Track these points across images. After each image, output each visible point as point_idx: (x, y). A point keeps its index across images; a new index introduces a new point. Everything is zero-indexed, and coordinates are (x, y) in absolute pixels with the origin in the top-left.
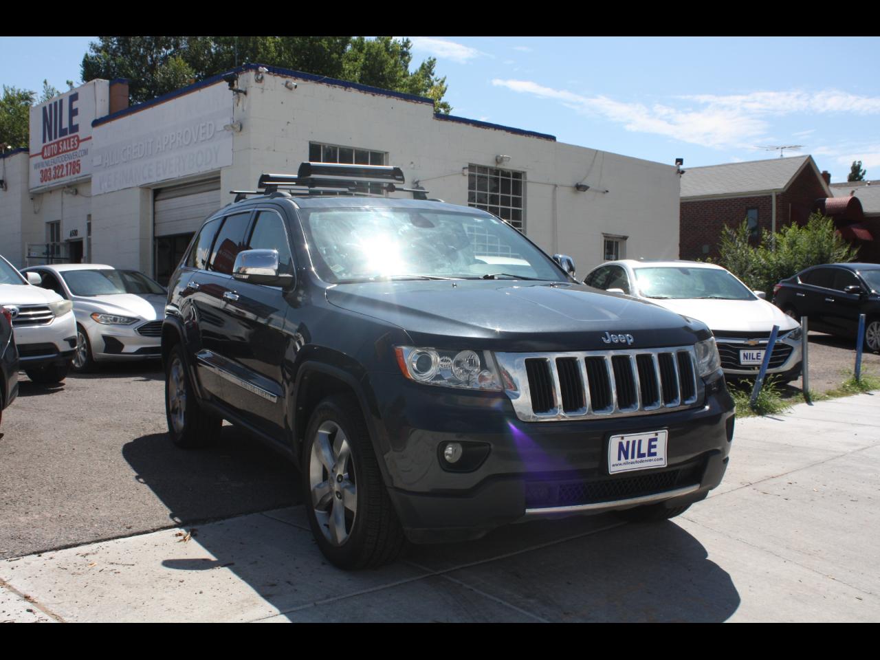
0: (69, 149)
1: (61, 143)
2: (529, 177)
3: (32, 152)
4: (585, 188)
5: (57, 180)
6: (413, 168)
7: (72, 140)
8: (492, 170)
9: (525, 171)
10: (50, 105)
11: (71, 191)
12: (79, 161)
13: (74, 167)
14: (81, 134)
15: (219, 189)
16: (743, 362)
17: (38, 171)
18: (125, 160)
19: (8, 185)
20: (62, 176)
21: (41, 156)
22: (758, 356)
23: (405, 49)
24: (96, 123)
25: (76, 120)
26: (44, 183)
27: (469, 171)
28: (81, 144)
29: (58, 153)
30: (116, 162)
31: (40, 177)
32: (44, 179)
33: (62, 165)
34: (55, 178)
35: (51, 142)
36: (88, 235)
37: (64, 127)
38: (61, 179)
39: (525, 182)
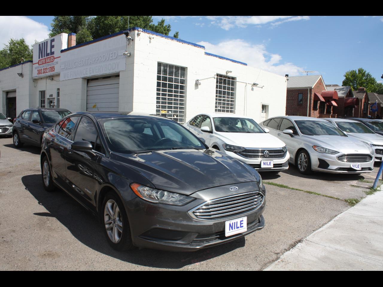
0: (50, 61)
1: (47, 59)
3: (34, 63)
4: (257, 85)
5: (45, 74)
6: (197, 74)
7: (51, 58)
8: (224, 76)
9: (236, 77)
10: (42, 44)
12: (54, 66)
13: (52, 69)
14: (55, 55)
17: (37, 70)
18: (75, 67)
19: (24, 76)
20: (47, 72)
21: (38, 64)
24: (62, 51)
25: (53, 50)
26: (39, 75)
27: (217, 76)
28: (55, 60)
29: (45, 63)
30: (71, 67)
31: (37, 72)
32: (39, 73)
33: (47, 68)
34: (43, 73)
35: (42, 58)
36: (58, 97)
37: (48, 53)
38: (46, 74)
39: (236, 82)
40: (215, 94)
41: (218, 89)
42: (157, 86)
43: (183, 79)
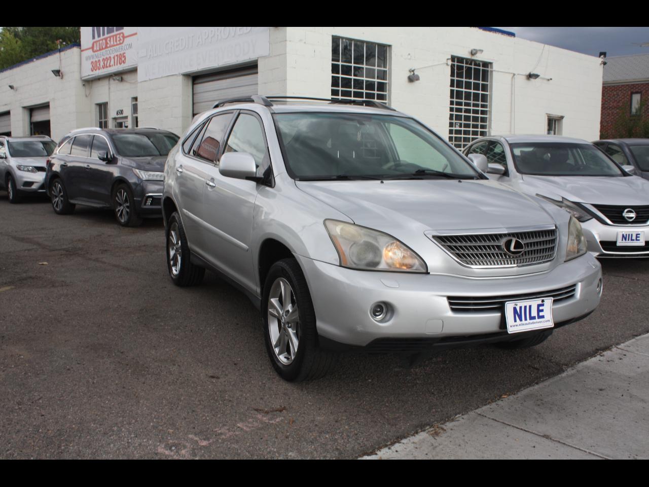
0: (115, 43)
1: (109, 39)
2: (495, 67)
3: (83, 47)
4: (536, 76)
5: (105, 69)
6: (410, 59)
7: (118, 36)
8: (467, 61)
9: (492, 61)
11: (118, 78)
12: (125, 53)
13: (120, 59)
14: (127, 31)
15: (256, 74)
17: (90, 62)
18: (167, 52)
19: (64, 74)
20: (110, 66)
21: (91, 50)
26: (94, 72)
27: (451, 61)
28: (125, 39)
29: (106, 47)
30: (160, 54)
31: (91, 67)
32: (94, 69)
34: (103, 68)
35: (100, 39)
36: (134, 113)
38: (109, 69)
39: (492, 72)
40: (449, 99)
41: (455, 89)
42: (332, 86)
43: (383, 69)
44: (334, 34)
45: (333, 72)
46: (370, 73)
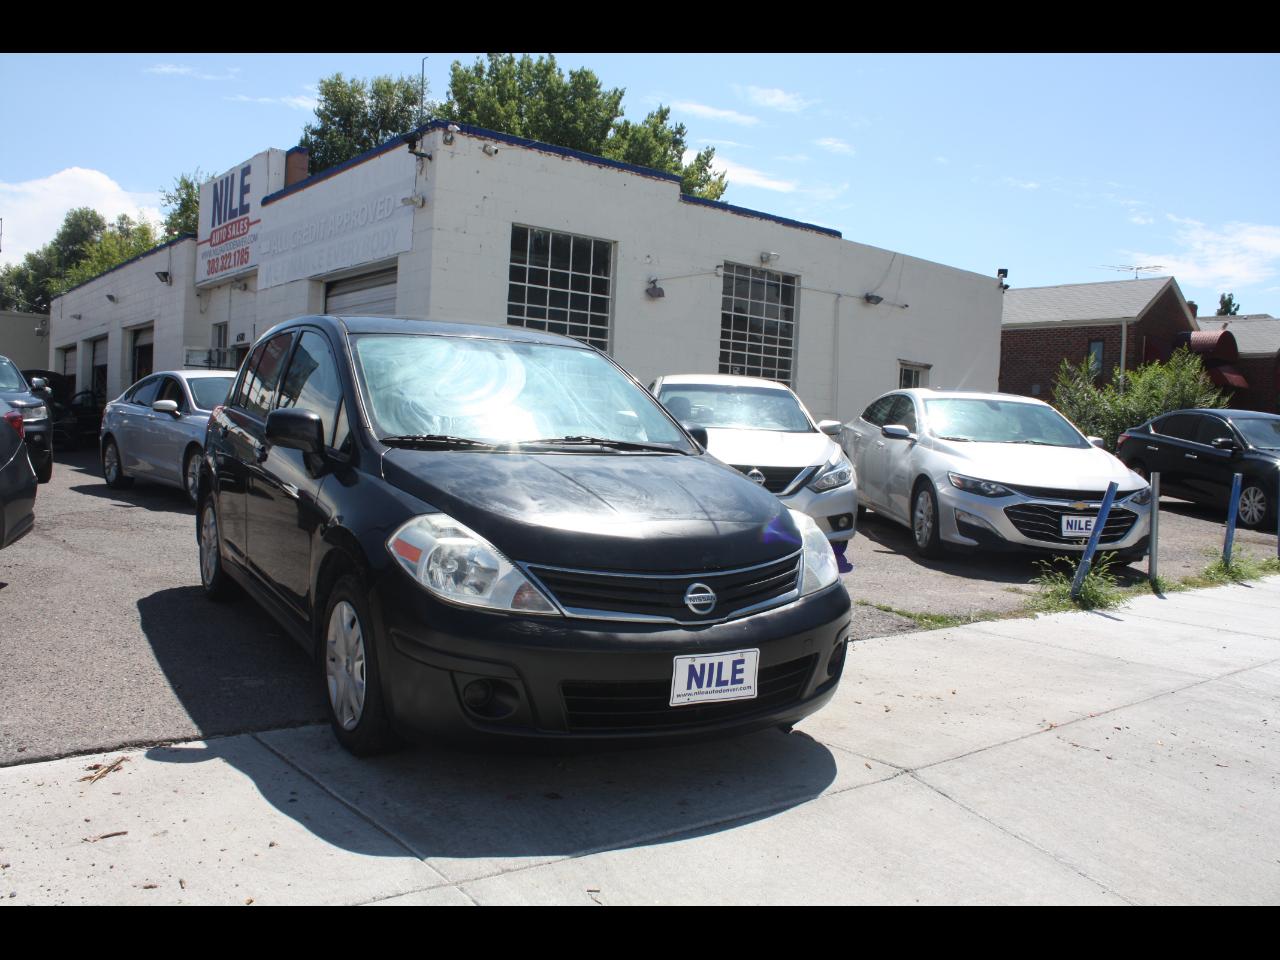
0: (238, 233)
1: (230, 227)
2: (804, 282)
3: (200, 239)
4: (878, 300)
5: (224, 272)
6: (650, 264)
7: (242, 223)
8: (755, 271)
9: (799, 274)
10: (222, 182)
11: (240, 285)
12: (248, 248)
13: (242, 256)
14: (252, 215)
15: (395, 282)
16: (1066, 532)
17: (205, 262)
18: (294, 246)
19: (174, 279)
20: (229, 267)
21: (209, 243)
22: (1087, 525)
23: (678, 136)
24: (266, 201)
25: (247, 199)
26: (211, 275)
27: (725, 270)
28: (251, 227)
29: (227, 239)
30: (285, 249)
31: (207, 267)
32: (211, 271)
33: (230, 254)
34: (222, 270)
35: (220, 226)
37: (234, 207)
38: (228, 271)
39: (799, 289)
40: (718, 329)
41: (732, 313)
42: (509, 300)
43: (603, 277)
44: (515, 221)
45: (511, 279)
46: (580, 284)
